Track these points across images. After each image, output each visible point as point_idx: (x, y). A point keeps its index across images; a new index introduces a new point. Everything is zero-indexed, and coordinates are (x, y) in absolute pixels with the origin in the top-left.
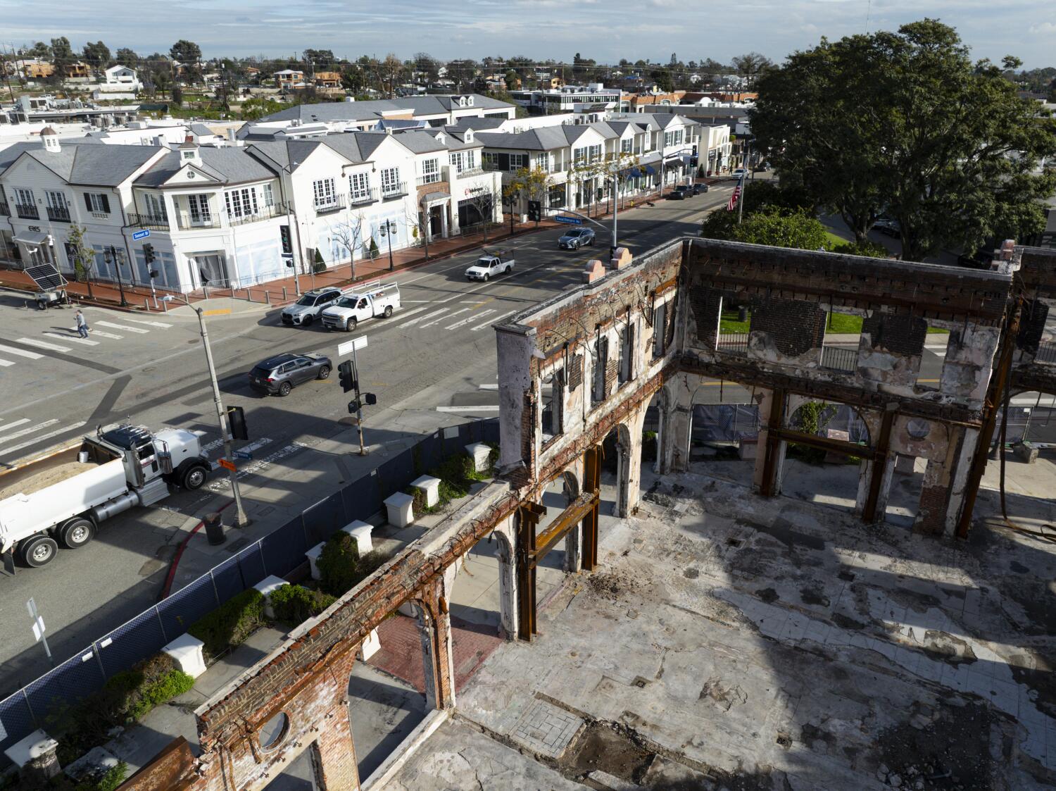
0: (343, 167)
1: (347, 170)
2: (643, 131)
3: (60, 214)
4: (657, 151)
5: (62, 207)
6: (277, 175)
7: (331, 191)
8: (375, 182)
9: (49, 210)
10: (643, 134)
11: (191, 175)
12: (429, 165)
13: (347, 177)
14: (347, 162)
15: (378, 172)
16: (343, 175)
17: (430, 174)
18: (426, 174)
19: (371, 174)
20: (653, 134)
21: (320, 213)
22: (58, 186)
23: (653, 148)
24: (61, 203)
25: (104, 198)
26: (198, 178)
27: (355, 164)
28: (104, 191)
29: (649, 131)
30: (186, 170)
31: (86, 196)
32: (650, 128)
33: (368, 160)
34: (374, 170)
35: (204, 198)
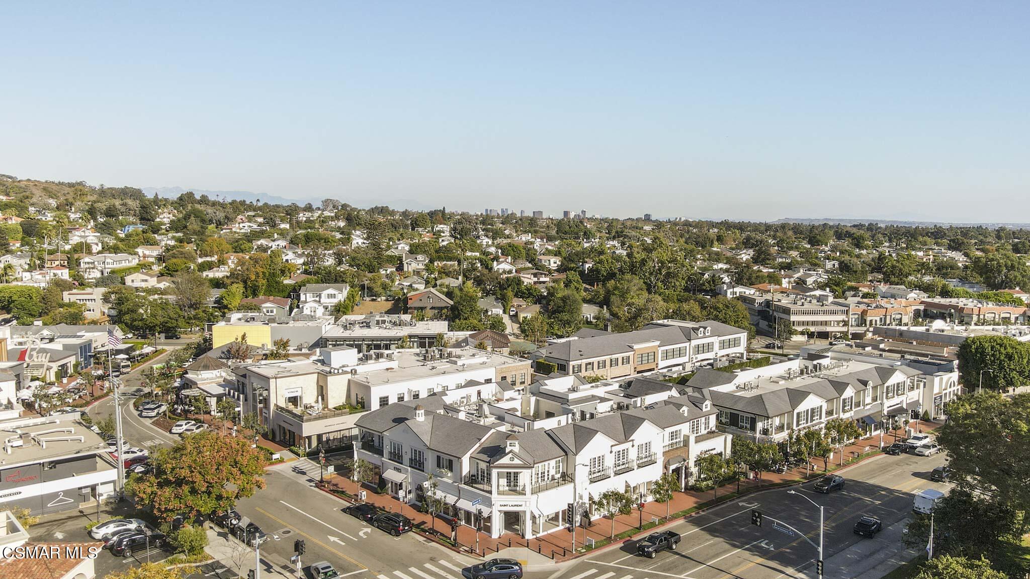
0: (612, 446)
1: (615, 449)
2: (864, 387)
3: (417, 464)
4: (879, 402)
5: (420, 461)
6: (567, 455)
7: (601, 464)
8: (633, 454)
9: (411, 460)
10: (864, 390)
11: (512, 459)
12: (673, 435)
13: (614, 453)
14: (614, 442)
15: (636, 447)
16: (611, 452)
17: (674, 441)
18: (671, 442)
19: (631, 449)
20: (875, 388)
21: (592, 482)
22: (420, 447)
23: (875, 399)
24: (420, 458)
25: (451, 462)
26: (517, 461)
27: (620, 443)
28: (452, 458)
29: (869, 387)
30: (510, 455)
31: (439, 457)
32: (871, 384)
33: (630, 439)
34: (633, 446)
35: (516, 475)
